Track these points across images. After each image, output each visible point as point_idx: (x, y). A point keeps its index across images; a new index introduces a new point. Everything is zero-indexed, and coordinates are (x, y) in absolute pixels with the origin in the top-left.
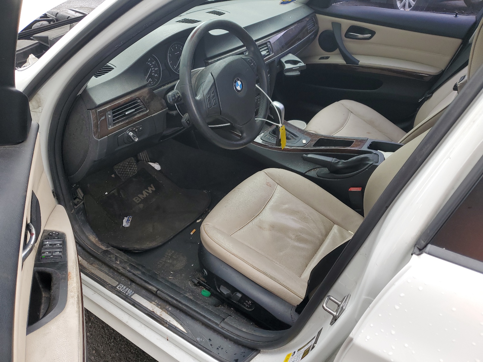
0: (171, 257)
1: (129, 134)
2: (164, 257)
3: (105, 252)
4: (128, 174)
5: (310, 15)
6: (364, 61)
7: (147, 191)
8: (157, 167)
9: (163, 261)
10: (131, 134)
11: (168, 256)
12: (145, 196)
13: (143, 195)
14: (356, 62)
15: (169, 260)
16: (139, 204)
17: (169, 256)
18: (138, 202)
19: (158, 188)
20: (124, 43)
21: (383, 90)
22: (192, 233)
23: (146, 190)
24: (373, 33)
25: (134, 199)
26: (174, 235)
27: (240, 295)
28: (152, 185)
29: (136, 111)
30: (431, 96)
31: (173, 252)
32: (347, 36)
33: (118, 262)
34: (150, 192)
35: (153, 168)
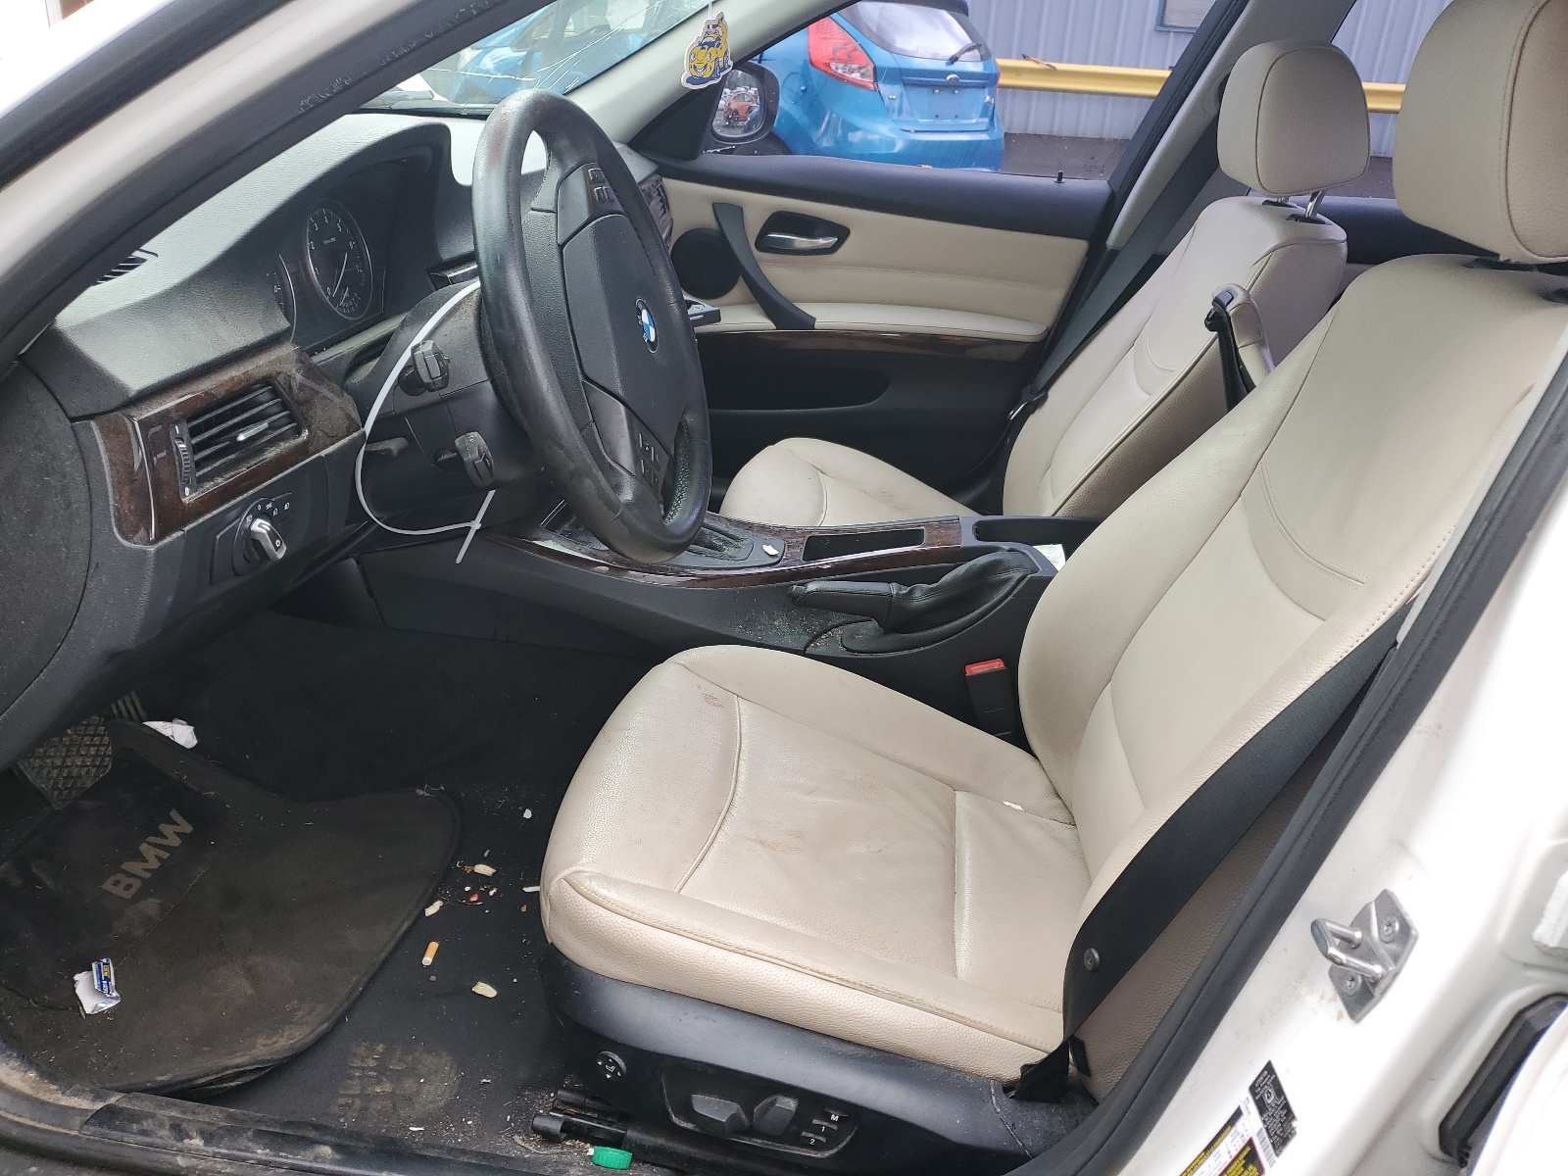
0: (382, 1070)
1: (255, 527)
2: (352, 1077)
3: (107, 1117)
4: (79, 776)
5: (650, 176)
6: (828, 317)
7: (159, 840)
8: (182, 734)
9: (354, 1096)
10: (261, 526)
11: (363, 1069)
12: (154, 864)
13: (147, 861)
14: (808, 322)
15: (379, 1082)
16: (136, 899)
17: (372, 1069)
18: (128, 895)
19: (206, 820)
20: (346, 88)
21: (893, 400)
22: (428, 960)
23: (151, 839)
24: (841, 233)
25: (108, 886)
26: (365, 979)
27: (790, 1104)
28: (174, 814)
29: (272, 428)
30: (1045, 398)
31: (380, 1048)
32: (763, 243)
33: (197, 1142)
34: (175, 842)
35: (169, 742)
